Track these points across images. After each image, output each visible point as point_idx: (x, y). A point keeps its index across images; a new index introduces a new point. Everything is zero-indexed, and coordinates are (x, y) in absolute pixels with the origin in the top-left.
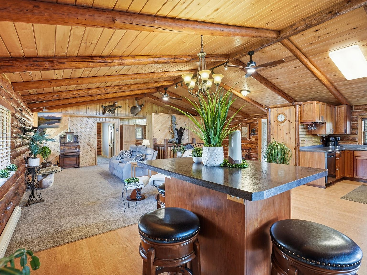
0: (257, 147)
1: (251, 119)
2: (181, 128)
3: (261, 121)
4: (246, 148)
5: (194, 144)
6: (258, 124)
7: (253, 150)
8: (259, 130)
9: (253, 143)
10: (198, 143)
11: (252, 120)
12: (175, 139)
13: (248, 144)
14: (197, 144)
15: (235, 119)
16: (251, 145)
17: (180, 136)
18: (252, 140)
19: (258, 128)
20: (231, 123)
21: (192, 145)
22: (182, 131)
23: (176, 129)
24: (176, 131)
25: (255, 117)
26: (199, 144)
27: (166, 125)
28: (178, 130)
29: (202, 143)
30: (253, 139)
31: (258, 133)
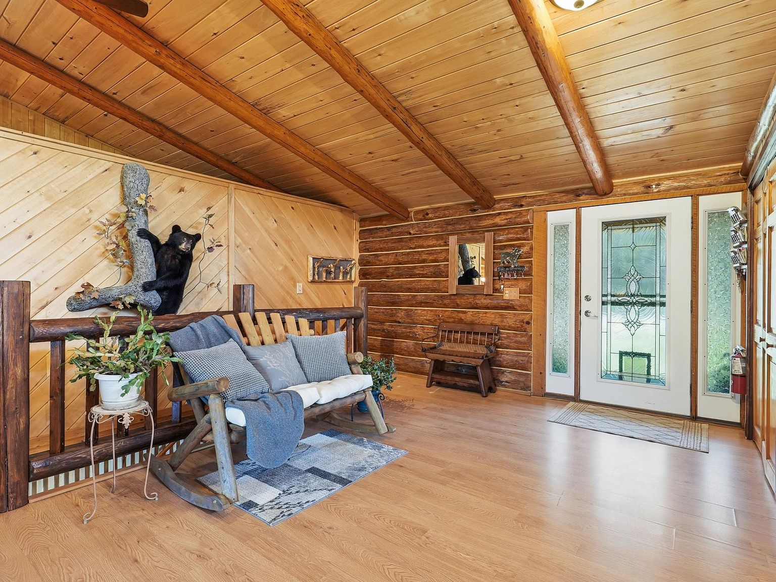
0: (528, 323)
1: (499, 214)
2: (176, 229)
3: (545, 220)
4: (477, 329)
5: (245, 317)
6: (532, 232)
7: (508, 337)
8: (534, 254)
9: (509, 307)
10: (268, 312)
11: (504, 217)
12: (140, 289)
13: (486, 313)
14: (261, 317)
15: (427, 214)
16: (502, 315)
17: (168, 274)
18: (507, 296)
19: (531, 248)
20: (412, 232)
21: (230, 320)
22: (183, 247)
23: (144, 234)
24: (146, 243)
25: (517, 203)
26: (276, 317)
27: (86, 210)
28: (164, 239)
29: (289, 311)
30: (510, 293)
31: (531, 268)
